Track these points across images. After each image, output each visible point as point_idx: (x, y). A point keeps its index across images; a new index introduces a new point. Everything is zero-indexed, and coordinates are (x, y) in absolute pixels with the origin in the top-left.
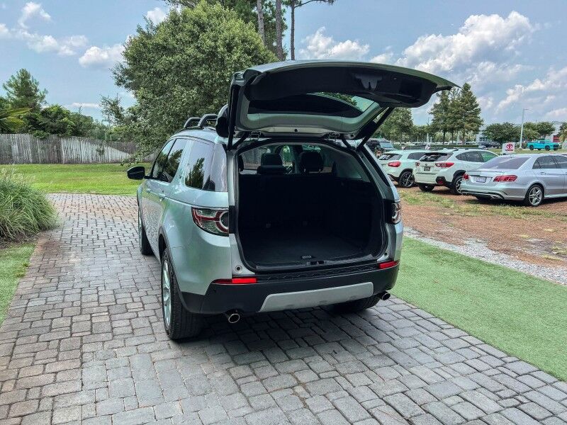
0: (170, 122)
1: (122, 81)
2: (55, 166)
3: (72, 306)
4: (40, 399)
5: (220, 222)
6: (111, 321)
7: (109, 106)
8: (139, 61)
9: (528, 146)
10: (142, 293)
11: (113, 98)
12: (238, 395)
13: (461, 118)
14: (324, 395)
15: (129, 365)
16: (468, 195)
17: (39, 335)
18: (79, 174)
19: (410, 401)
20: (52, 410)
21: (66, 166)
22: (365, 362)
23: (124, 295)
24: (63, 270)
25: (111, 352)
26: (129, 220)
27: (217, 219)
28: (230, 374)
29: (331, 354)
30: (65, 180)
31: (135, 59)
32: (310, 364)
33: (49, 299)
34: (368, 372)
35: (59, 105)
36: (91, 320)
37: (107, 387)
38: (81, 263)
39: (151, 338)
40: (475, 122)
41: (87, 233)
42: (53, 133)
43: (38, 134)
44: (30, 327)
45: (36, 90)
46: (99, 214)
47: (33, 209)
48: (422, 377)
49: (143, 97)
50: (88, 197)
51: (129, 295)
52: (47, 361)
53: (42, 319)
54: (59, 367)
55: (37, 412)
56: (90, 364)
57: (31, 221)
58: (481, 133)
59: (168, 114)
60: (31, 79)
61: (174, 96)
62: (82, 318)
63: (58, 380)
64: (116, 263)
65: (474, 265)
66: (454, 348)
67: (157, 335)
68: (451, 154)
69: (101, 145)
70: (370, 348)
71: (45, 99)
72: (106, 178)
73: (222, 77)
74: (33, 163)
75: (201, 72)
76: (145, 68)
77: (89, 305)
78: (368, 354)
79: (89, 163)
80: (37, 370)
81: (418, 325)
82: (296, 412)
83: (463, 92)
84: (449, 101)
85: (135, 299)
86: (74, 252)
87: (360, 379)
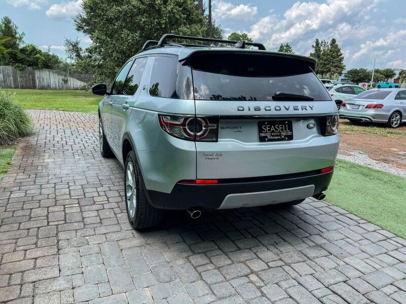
0: (118, 58)
1: (81, 28)
2: (31, 91)
3: (48, 198)
4: (21, 285)
5: (187, 127)
6: (81, 212)
7: (71, 47)
8: (95, 10)
9: (377, 86)
10: (105, 188)
11: (74, 40)
12: (200, 282)
13: (328, 64)
14: (276, 284)
15: (100, 252)
16: (345, 118)
17: (20, 223)
18: (50, 97)
19: (354, 290)
20: (33, 296)
21: (39, 91)
22: (303, 252)
23: (91, 190)
24: (40, 168)
25: (83, 240)
26: (90, 131)
27: (183, 125)
28: (190, 262)
29: (273, 245)
30: (39, 100)
31: (91, 8)
32: (258, 253)
33: (28, 192)
34: (309, 262)
35: (34, 44)
36: (64, 211)
37: (83, 273)
38: (54, 162)
39: (116, 228)
40: (339, 67)
41: (58, 140)
42: (29, 65)
43: (18, 67)
44: (13, 216)
45: (16, 33)
46: (66, 125)
47: (14, 120)
48: (356, 267)
49: (98, 38)
50: (57, 112)
51: (95, 190)
52: (26, 247)
53: (22, 209)
54: (39, 253)
55: (19, 298)
56: (66, 250)
57: (13, 129)
58: (343, 75)
59: (117, 52)
60: (12, 24)
61: (122, 38)
62: (56, 209)
63: (38, 266)
64: (83, 164)
65: (365, 171)
66: (374, 240)
67: (122, 225)
68: (332, 88)
69: (65, 76)
70: (304, 239)
71: (23, 40)
72: (69, 100)
73: (159, 24)
74: (15, 88)
75: (143, 20)
76: (99, 16)
77: (62, 197)
78: (304, 246)
79: (57, 89)
80: (19, 255)
81: (338, 220)
82: (256, 300)
83: (331, 45)
84: (321, 51)
85: (101, 194)
86: (48, 154)
87: (304, 268)
